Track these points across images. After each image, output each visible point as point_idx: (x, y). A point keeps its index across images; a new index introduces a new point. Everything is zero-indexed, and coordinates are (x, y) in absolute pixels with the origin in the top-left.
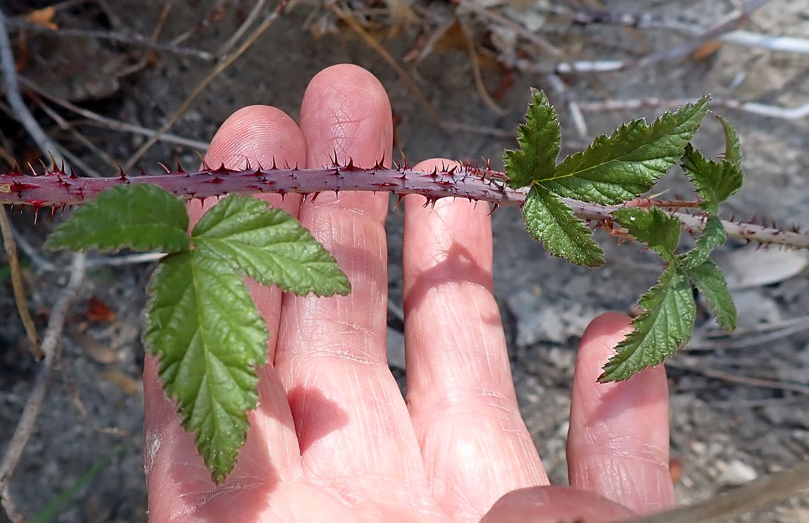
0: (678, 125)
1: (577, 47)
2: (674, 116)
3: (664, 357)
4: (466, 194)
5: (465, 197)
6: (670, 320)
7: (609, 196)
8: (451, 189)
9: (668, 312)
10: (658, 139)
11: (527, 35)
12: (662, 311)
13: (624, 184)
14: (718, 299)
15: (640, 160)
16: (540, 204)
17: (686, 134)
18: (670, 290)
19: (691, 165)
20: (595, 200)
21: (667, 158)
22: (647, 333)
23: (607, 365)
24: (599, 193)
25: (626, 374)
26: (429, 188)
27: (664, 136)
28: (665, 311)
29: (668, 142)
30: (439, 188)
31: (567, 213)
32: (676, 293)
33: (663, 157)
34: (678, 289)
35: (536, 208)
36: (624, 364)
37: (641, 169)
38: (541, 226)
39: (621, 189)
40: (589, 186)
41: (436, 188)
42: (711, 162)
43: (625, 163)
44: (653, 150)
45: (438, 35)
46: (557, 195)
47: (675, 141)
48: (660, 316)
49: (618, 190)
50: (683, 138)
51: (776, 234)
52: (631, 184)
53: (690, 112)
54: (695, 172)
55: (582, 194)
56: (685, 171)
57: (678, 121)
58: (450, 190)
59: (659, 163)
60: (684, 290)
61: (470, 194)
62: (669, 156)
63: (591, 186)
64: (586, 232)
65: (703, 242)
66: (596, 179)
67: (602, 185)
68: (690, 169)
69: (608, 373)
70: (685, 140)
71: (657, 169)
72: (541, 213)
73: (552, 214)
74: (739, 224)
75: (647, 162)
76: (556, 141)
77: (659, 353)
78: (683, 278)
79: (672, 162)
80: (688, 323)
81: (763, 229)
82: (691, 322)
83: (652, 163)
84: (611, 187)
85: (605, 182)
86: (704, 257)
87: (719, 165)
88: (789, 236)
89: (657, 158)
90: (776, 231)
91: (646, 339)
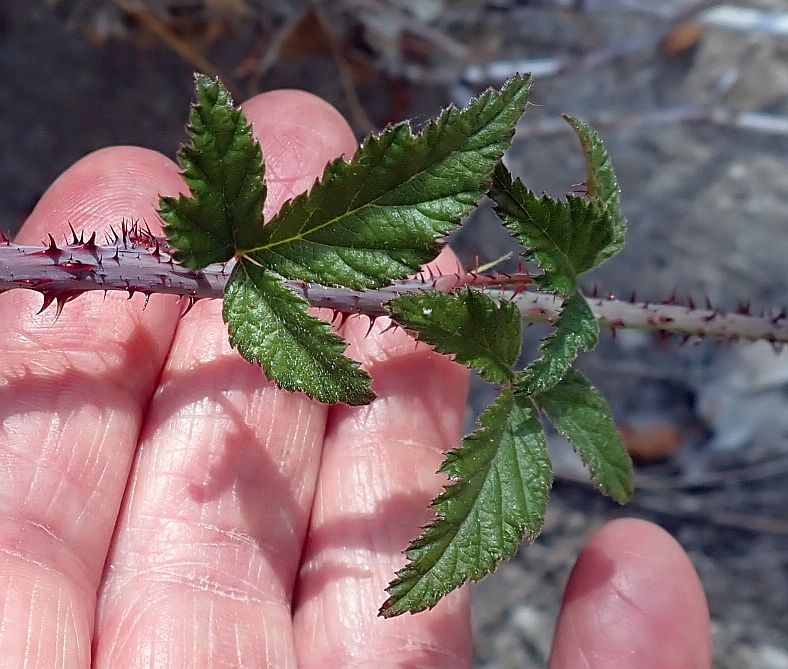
0: (474, 133)
1: (494, 44)
2: (464, 116)
3: (495, 561)
4: (125, 284)
5: (123, 288)
6: (506, 492)
7: (367, 273)
8: (92, 277)
9: (503, 477)
10: (440, 160)
11: (416, 27)
12: (492, 476)
13: (392, 249)
14: (597, 444)
15: (413, 202)
16: (253, 295)
17: (492, 149)
18: (507, 436)
19: (512, 208)
20: (343, 282)
21: (460, 196)
22: (464, 519)
23: (393, 584)
24: (348, 268)
25: (427, 597)
26: (43, 276)
27: (449, 154)
28: (498, 477)
29: (459, 166)
30: (67, 276)
31: (298, 310)
32: (517, 440)
33: (453, 194)
34: (521, 432)
35: (246, 301)
36: (424, 579)
37: (416, 217)
38: (257, 334)
39: (386, 260)
40: (332, 255)
41: (59, 276)
42: (545, 198)
43: (387, 210)
44: (434, 181)
45: (284, 34)
46: (277, 275)
47: (471, 162)
48: (487, 485)
49: (383, 261)
50: (485, 157)
51: (709, 319)
52: (401, 248)
53: (493, 107)
54: (522, 220)
55: (320, 272)
56: (502, 218)
57: (472, 123)
58: (89, 277)
59: (449, 205)
60: (532, 435)
61: (131, 284)
62: (465, 191)
63: (335, 256)
64: (334, 343)
65: (555, 345)
66: (343, 243)
67: (354, 253)
68: (511, 215)
69: (396, 598)
70: (489, 162)
71: (444, 217)
72: (254, 311)
73: (275, 312)
74: (645, 307)
75: (426, 206)
76: (256, 174)
77: (486, 554)
78: (530, 414)
79: (471, 203)
80: (540, 494)
81: (687, 313)
82: (544, 492)
83: (436, 205)
84: (369, 257)
85: (357, 247)
86: (559, 372)
87: (560, 203)
88: (732, 322)
89: (444, 196)
90: (709, 313)
91: (462, 531)
